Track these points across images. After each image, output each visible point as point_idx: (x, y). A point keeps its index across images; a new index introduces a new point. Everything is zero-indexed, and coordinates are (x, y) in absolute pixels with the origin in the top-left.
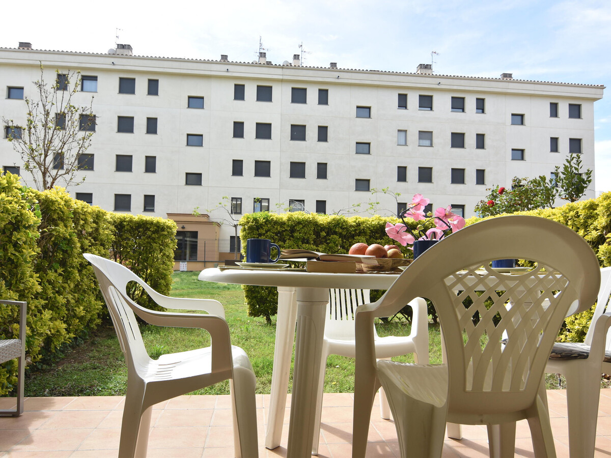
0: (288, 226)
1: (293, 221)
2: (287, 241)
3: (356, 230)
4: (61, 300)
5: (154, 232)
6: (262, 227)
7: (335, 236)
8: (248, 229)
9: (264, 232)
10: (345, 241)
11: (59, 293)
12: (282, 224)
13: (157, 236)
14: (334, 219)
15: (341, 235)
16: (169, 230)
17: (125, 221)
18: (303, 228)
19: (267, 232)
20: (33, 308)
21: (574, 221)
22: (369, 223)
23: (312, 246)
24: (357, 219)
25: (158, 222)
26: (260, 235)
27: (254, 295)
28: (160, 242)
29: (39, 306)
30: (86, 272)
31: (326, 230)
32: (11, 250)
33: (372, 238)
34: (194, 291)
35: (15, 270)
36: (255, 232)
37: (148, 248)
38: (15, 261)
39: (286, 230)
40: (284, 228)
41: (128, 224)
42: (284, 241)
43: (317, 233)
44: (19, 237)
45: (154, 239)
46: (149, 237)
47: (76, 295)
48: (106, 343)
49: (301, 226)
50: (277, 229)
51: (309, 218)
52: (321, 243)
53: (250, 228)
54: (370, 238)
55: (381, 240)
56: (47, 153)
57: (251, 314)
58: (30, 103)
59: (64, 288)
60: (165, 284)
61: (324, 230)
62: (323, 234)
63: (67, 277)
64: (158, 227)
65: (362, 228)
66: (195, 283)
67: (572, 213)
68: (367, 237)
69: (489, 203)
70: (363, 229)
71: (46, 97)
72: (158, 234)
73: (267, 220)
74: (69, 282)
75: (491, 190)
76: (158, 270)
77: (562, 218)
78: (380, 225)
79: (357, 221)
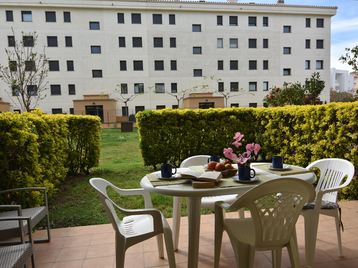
0: (163, 117)
1: (165, 114)
2: (163, 125)
3: (199, 117)
4: (49, 172)
5: (89, 125)
6: (149, 119)
7: (189, 121)
8: (141, 120)
9: (150, 121)
10: (194, 123)
11: (48, 168)
12: (160, 116)
13: (91, 127)
14: (187, 112)
15: (192, 120)
16: (97, 123)
17: (72, 120)
18: (171, 118)
19: (151, 121)
20: (38, 180)
21: (314, 116)
22: (207, 112)
23: (176, 127)
24: (200, 110)
25: (91, 119)
26: (148, 123)
27: (146, 155)
28: (93, 130)
29: (41, 179)
30: (58, 153)
31: (183, 118)
32: (28, 156)
33: (208, 121)
34: (106, 143)
35: (30, 165)
36: (145, 122)
37: (87, 134)
38: (30, 161)
39: (162, 119)
40: (161, 118)
41: (74, 121)
42: (161, 126)
43: (179, 120)
44: (30, 148)
45: (89, 128)
46: (87, 127)
47: (55, 167)
48: (73, 190)
49: (170, 117)
50: (157, 119)
51: (174, 112)
52: (181, 125)
53: (143, 120)
54: (207, 121)
55: (213, 121)
56: (23, 82)
57: (145, 165)
58: (8, 52)
59: (50, 165)
60: (98, 152)
61: (182, 118)
62: (182, 120)
63: (50, 159)
64: (91, 122)
65: (203, 116)
66: (105, 138)
67: (313, 112)
68: (206, 120)
69: (270, 97)
70: (204, 116)
71: (18, 48)
72: (91, 125)
73: (151, 115)
74: (51, 161)
75: (272, 89)
76: (93, 144)
77: (308, 114)
78: (213, 114)
79: (200, 112)
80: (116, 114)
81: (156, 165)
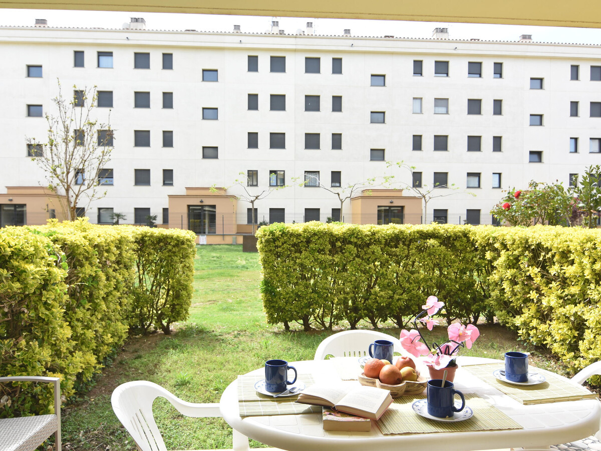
0: (304, 237)
1: (309, 232)
2: (304, 252)
3: (371, 239)
4: (90, 334)
5: (174, 246)
6: (278, 240)
7: (350, 246)
8: (265, 242)
9: (281, 244)
10: (360, 250)
11: (88, 327)
12: (298, 236)
13: (177, 250)
14: (349, 229)
15: (356, 245)
16: (188, 243)
17: (146, 236)
18: (318, 239)
19: (283, 244)
20: (65, 351)
21: (591, 252)
22: (384, 232)
23: (328, 256)
24: (372, 227)
25: (178, 237)
26: (277, 247)
27: (272, 305)
28: (181, 255)
29: (70, 348)
30: (112, 298)
31: (341, 240)
32: (42, 310)
33: (387, 247)
35: (46, 326)
36: (272, 244)
37: (170, 262)
38: (46, 320)
39: (302, 241)
40: (300, 239)
41: (149, 239)
42: (301, 252)
43: (333, 244)
44: (48, 296)
45: (174, 252)
46: (170, 250)
47: (104, 323)
48: (133, 365)
49: (317, 237)
50: (293, 240)
51: (324, 229)
52: (337, 253)
53: (267, 241)
54: (385, 246)
55: (396, 248)
56: (69, 169)
57: (269, 322)
58: (50, 118)
59: (92, 322)
60: (187, 295)
61: (339, 240)
62: (339, 244)
63: (95, 309)
64: (178, 241)
65: (377, 237)
67: (589, 245)
68: (382, 246)
69: (505, 206)
70: (378, 239)
71: (65, 113)
72: (178, 247)
73: (284, 233)
74: (96, 313)
75: (507, 192)
76: (179, 282)
77: (579, 247)
78: (395, 234)
79: (372, 231)
80: (236, 220)
81: (289, 324)
